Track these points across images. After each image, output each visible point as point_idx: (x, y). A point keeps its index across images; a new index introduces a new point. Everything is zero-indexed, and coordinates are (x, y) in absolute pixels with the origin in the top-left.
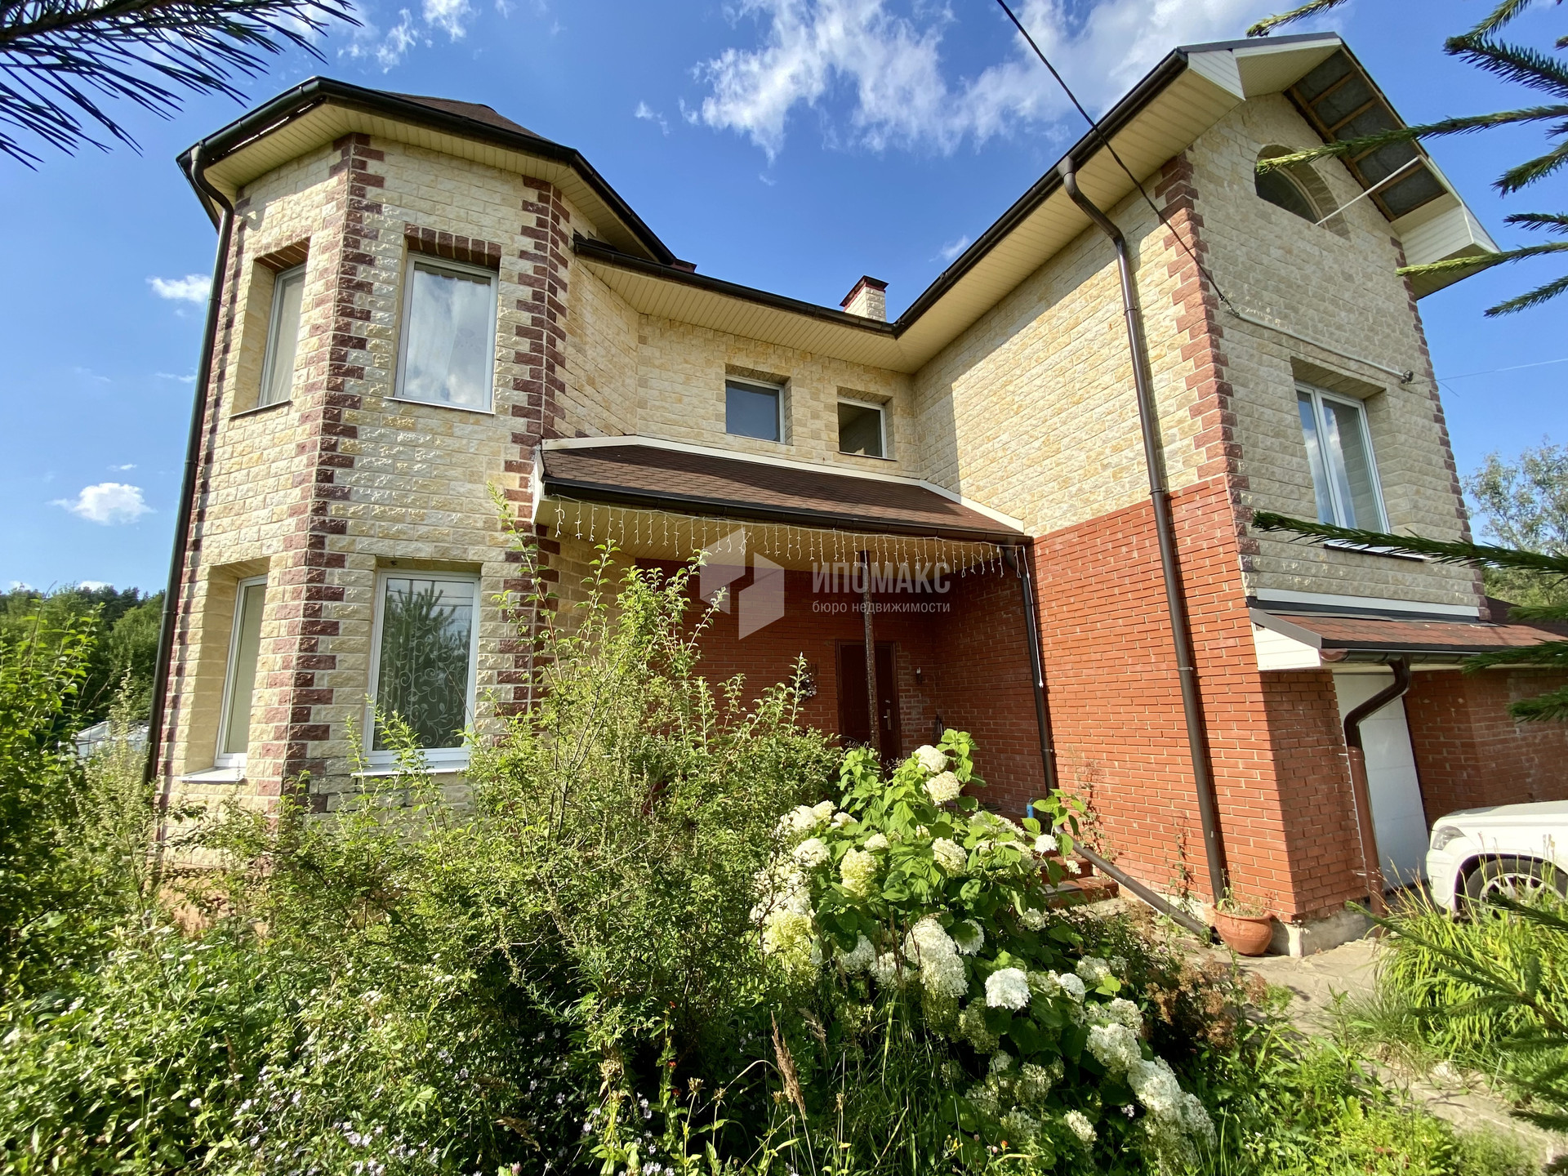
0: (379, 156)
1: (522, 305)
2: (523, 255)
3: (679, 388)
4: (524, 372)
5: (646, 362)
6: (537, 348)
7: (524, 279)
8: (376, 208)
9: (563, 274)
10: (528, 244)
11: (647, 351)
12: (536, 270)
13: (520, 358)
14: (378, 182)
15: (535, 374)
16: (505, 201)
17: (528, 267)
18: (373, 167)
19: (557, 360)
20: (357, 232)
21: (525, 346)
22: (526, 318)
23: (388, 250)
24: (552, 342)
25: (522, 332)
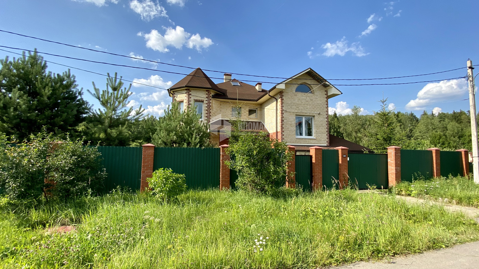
0: (191, 91)
1: (206, 107)
2: (206, 100)
3: (225, 111)
4: (207, 115)
5: (221, 108)
6: (208, 112)
7: (206, 104)
8: (191, 98)
9: (211, 101)
10: (207, 99)
11: (221, 106)
12: (208, 102)
13: (206, 113)
14: (191, 94)
15: (208, 115)
16: (204, 94)
17: (207, 102)
18: (190, 93)
19: (210, 112)
20: (189, 101)
21: (207, 112)
22: (207, 108)
23: (192, 102)
24: (210, 111)
25: (206, 110)
